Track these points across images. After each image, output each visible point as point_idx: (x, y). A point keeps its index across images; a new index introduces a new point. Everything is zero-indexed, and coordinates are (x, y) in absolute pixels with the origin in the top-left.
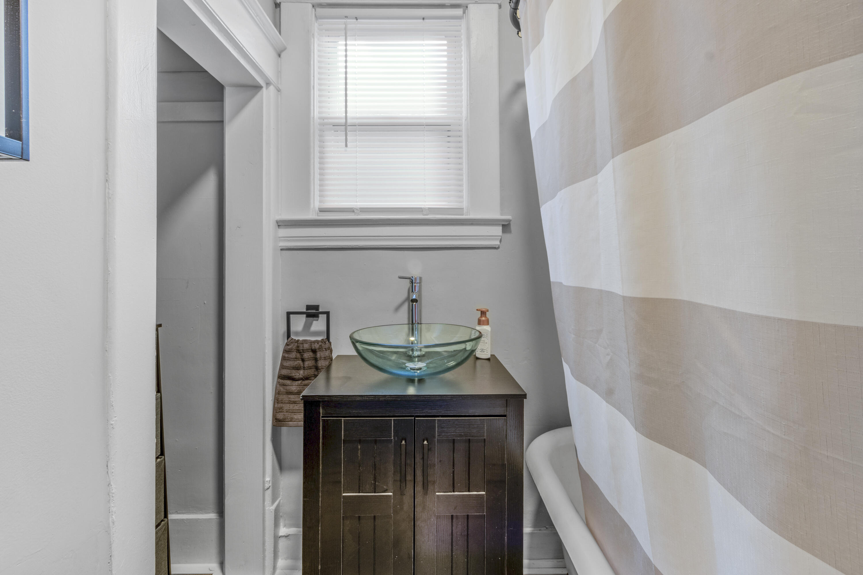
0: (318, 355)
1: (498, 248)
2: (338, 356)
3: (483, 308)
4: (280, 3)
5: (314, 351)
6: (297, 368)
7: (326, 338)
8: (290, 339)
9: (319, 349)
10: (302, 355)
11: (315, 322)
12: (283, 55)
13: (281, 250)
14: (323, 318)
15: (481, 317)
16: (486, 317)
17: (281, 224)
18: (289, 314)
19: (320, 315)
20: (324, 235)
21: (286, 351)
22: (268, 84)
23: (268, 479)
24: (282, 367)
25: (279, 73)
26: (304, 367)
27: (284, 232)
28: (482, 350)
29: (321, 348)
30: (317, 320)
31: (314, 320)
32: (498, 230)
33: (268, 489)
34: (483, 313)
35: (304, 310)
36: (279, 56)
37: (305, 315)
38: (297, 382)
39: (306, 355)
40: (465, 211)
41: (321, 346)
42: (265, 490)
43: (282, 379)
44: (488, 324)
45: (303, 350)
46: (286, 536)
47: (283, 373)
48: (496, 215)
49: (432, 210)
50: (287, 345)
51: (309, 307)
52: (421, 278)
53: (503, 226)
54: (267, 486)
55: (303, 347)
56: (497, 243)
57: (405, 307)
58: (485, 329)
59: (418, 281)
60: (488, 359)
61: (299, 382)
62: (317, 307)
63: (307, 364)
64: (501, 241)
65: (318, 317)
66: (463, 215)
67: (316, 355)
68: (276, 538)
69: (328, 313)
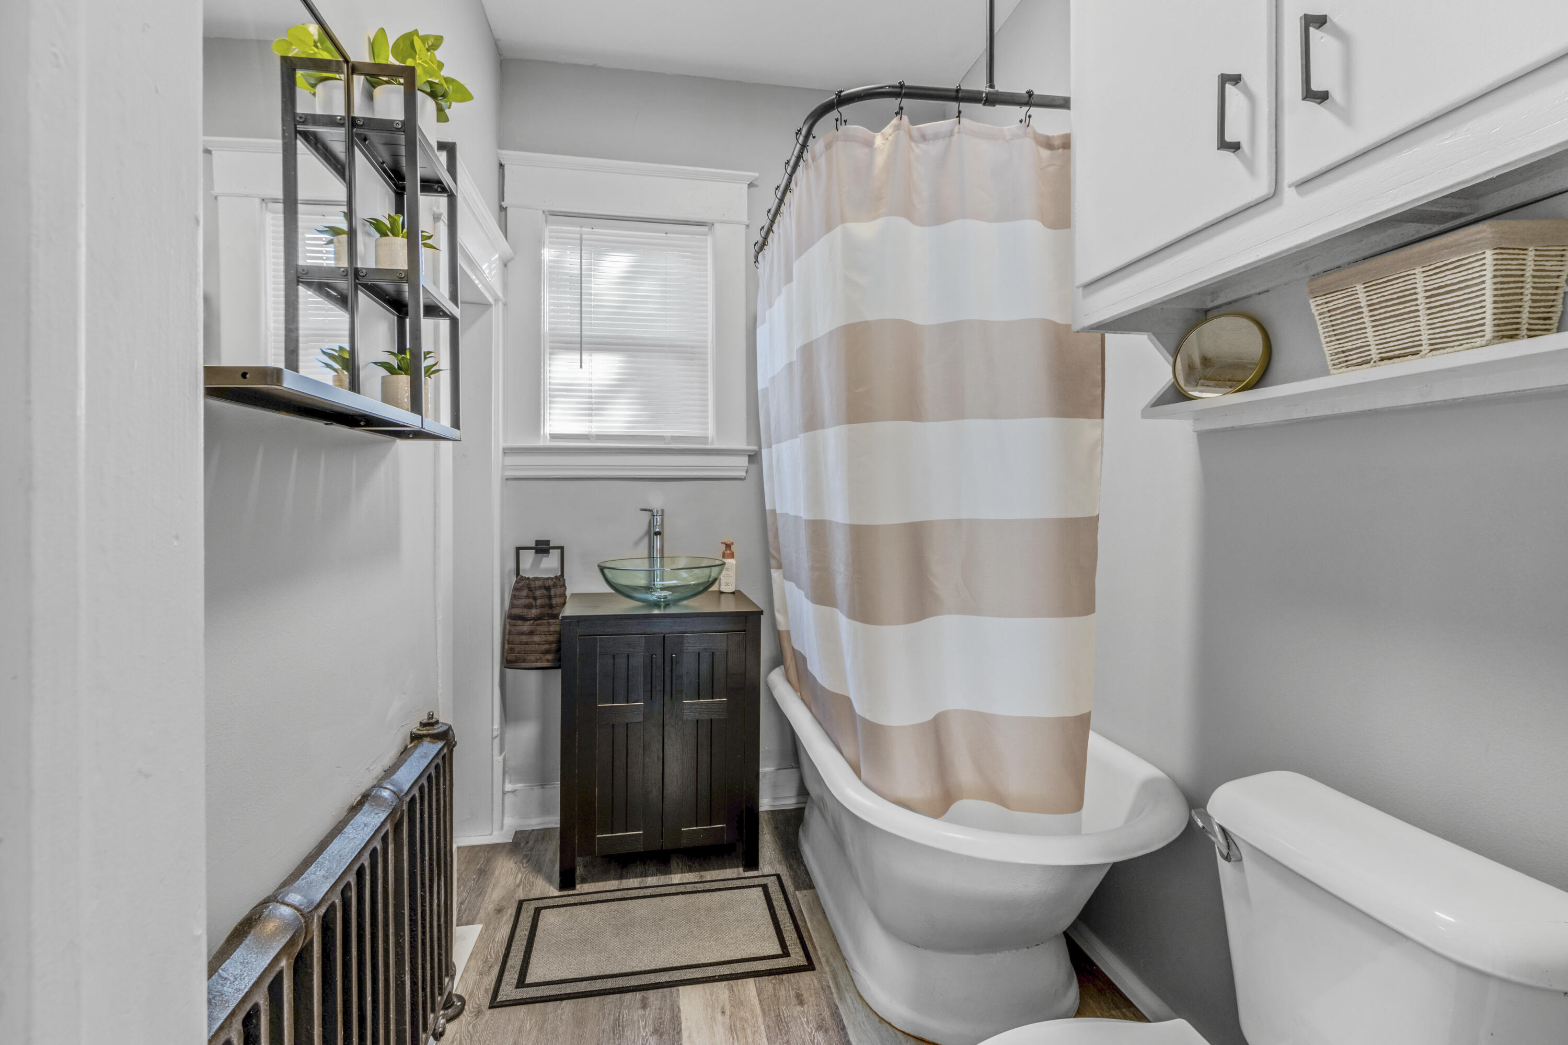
0: (552, 592)
1: (744, 479)
2: (573, 595)
3: (728, 541)
4: (506, 207)
5: (548, 589)
6: (529, 607)
7: (560, 574)
8: (519, 577)
9: (553, 586)
10: (534, 593)
11: (545, 559)
12: (509, 265)
13: (507, 479)
14: (555, 554)
15: (726, 550)
16: (730, 550)
17: (507, 451)
18: (518, 549)
19: (551, 551)
20: (556, 464)
21: (516, 589)
22: (497, 300)
23: (496, 726)
24: (512, 606)
25: (505, 285)
26: (536, 606)
27: (511, 460)
28: (727, 584)
29: (555, 585)
30: (548, 557)
31: (544, 557)
32: (743, 461)
33: (496, 737)
34: (728, 546)
35: (533, 545)
36: (506, 265)
37: (534, 551)
38: (529, 622)
39: (538, 593)
40: (710, 440)
41: (555, 582)
42: (493, 739)
43: (512, 619)
44: (733, 557)
45: (535, 587)
46: (513, 792)
47: (513, 613)
48: (742, 445)
49: (674, 439)
50: (517, 582)
51: (538, 542)
52: (663, 511)
53: (749, 456)
54: (495, 734)
55: (535, 584)
56: (743, 474)
57: (646, 540)
58: (730, 562)
59: (660, 513)
60: (733, 593)
61: (531, 622)
62: (548, 542)
63: (539, 602)
64: (747, 472)
65: (548, 553)
66: (707, 444)
67: (550, 592)
68: (504, 793)
69: (562, 548)
